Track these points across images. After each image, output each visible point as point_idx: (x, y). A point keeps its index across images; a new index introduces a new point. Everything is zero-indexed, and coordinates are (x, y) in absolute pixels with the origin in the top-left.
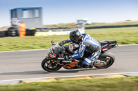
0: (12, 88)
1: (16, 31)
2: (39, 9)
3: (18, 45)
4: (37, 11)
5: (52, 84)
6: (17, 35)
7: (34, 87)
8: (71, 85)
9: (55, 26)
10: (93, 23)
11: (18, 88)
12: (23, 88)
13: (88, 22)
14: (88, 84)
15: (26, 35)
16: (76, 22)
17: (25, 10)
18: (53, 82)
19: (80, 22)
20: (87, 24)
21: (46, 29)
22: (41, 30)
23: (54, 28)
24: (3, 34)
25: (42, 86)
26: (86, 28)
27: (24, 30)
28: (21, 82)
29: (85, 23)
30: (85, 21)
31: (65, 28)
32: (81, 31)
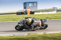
0: (25, 37)
1: (26, 12)
2: (36, 2)
4: (35, 3)
5: (43, 35)
6: (26, 14)
7: (35, 36)
9: (43, 10)
10: (60, 9)
12: (30, 37)
13: (58, 8)
17: (30, 3)
19: (54, 8)
20: (57, 9)
21: (39, 11)
22: (37, 12)
23: (43, 11)
25: (38, 36)
26: (57, 11)
27: (29, 12)
29: (56, 9)
30: (56, 8)
31: (48, 11)
32: (55, 12)
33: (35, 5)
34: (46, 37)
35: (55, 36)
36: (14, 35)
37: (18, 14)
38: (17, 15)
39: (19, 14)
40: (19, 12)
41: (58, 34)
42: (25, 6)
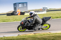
0: (15, 38)
2: (26, 3)
3: (17, 19)
5: (33, 36)
7: (25, 37)
8: (41, 36)
9: (33, 10)
10: (50, 9)
11: (17, 38)
12: (20, 38)
14: (48, 36)
15: (21, 14)
17: (20, 3)
18: (33, 35)
19: (44, 8)
20: (47, 9)
21: (29, 12)
22: (27, 12)
25: (28, 37)
26: (47, 11)
28: (19, 35)
29: (46, 9)
32: (45, 12)
33: (25, 6)
34: (36, 38)
35: (45, 36)
36: (4, 36)
38: (7, 16)
39: (10, 15)
40: (10, 13)
41: (47, 34)
42: (15, 7)
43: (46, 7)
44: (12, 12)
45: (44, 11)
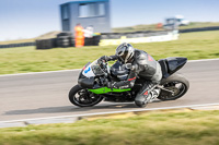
1: (70, 39)
3: (73, 60)
4: (101, 6)
6: (72, 44)
9: (130, 28)
10: (191, 24)
13: (184, 22)
16: (164, 23)
17: (82, 4)
18: (131, 118)
19: (171, 22)
20: (182, 25)
21: (117, 34)
22: (109, 36)
23: (130, 33)
24: (49, 45)
26: (181, 31)
28: (80, 118)
29: (178, 23)
30: (179, 20)
31: (147, 32)
33: (102, 12)
37: (41, 45)
39: (47, 48)
40: (46, 41)
41: (183, 114)
42: (66, 17)
43: (178, 17)
44: (53, 36)
45: (172, 30)
